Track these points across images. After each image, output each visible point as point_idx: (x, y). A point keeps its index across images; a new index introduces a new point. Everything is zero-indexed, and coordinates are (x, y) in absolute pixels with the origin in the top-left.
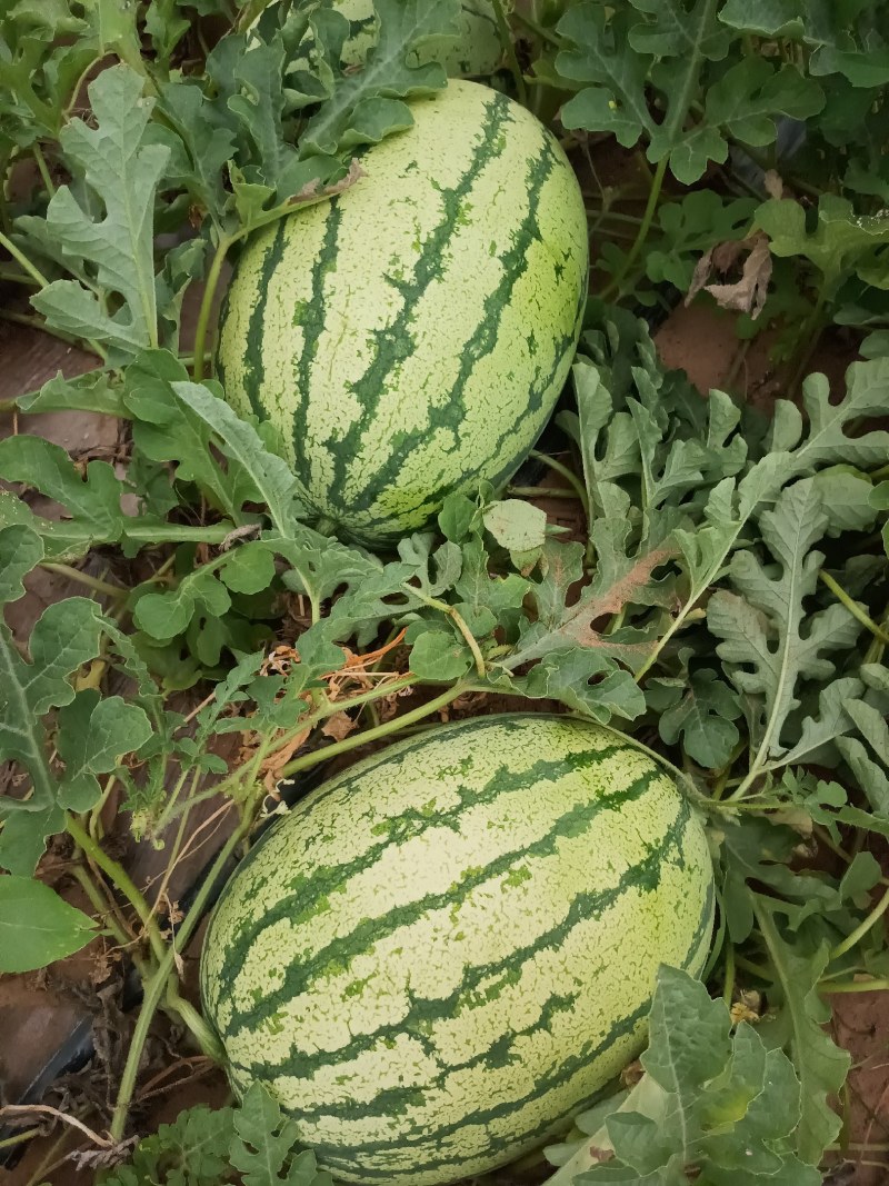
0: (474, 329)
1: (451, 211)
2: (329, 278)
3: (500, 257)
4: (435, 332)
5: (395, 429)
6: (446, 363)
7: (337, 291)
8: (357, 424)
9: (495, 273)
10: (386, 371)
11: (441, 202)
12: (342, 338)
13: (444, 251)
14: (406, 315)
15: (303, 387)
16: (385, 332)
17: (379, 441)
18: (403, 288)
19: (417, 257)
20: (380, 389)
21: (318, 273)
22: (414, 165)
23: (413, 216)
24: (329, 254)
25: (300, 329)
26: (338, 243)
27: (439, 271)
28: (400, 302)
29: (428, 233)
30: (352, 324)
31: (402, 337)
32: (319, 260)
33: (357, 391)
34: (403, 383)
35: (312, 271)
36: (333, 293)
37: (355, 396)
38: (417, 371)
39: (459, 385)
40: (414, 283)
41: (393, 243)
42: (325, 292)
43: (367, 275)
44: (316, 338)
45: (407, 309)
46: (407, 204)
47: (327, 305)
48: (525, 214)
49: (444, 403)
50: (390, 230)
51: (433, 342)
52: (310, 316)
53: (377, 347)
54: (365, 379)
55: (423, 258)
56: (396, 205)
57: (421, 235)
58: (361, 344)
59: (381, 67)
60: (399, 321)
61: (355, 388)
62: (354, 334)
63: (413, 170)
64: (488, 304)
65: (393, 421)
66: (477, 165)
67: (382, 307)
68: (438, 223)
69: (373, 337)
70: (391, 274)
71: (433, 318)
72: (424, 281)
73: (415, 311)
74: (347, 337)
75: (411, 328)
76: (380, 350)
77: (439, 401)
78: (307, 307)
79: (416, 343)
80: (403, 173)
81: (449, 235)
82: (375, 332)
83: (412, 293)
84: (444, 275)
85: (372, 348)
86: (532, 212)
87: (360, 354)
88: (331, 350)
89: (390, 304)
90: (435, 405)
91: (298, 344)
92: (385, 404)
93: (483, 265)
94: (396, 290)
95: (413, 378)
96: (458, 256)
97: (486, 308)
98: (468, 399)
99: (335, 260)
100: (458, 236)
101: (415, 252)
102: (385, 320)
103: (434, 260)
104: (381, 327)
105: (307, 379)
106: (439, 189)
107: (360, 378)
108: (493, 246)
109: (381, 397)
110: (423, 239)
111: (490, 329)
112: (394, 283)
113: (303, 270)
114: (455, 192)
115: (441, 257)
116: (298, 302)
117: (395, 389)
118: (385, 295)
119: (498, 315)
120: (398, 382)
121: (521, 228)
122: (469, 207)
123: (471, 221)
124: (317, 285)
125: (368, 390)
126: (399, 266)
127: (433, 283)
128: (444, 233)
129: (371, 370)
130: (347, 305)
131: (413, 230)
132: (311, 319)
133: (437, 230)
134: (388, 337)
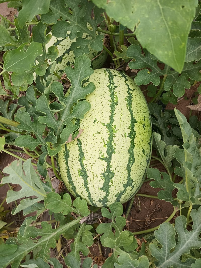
0: (128, 160)
1: (111, 131)
2: (84, 162)
3: (128, 136)
4: (118, 167)
5: (116, 193)
6: (123, 173)
7: (88, 166)
8: (105, 196)
9: (128, 141)
10: (108, 182)
11: (107, 129)
12: (94, 178)
13: (113, 144)
14: (109, 166)
15: (88, 190)
16: (105, 173)
17: (113, 197)
18: (105, 159)
19: (106, 149)
20: (109, 187)
21: (81, 160)
22: (95, 120)
23: (101, 137)
24: (82, 155)
25: (81, 177)
26: (83, 151)
27: (113, 150)
28: (106, 164)
29: (107, 140)
30: (95, 174)
31: (110, 172)
32: (80, 157)
33: (103, 189)
34: (114, 183)
35: (79, 160)
36: (87, 166)
37: (102, 191)
38: (117, 179)
39: (129, 175)
40: (108, 157)
41: (98, 147)
42: (85, 166)
43: (94, 159)
44: (87, 179)
45: (108, 165)
46: (98, 134)
47: (87, 170)
48: (130, 117)
49: (126, 182)
50: (96, 144)
51: (118, 170)
52: (83, 173)
53: (104, 177)
54: (104, 186)
55: (108, 148)
56: (95, 135)
57: (105, 142)
58: (99, 178)
59: (75, 89)
60: (107, 169)
61: (102, 189)
62: (96, 176)
63: (96, 122)
64: (129, 151)
65: (114, 192)
66: (113, 111)
67: (101, 167)
68: (108, 136)
69: (102, 175)
70: (101, 157)
71: (116, 164)
72: (110, 155)
73: (111, 164)
74: (95, 177)
75: (111, 169)
76: (105, 178)
77: (125, 182)
78: (81, 171)
79: (114, 173)
80: (93, 124)
81: (112, 138)
82: (102, 174)
83: (108, 160)
84: (115, 151)
85: (103, 178)
86: (132, 115)
87: (100, 181)
88: (92, 181)
89: (104, 165)
90: (124, 184)
91: (83, 181)
92: (111, 190)
93: (124, 141)
94: (104, 161)
95: (116, 181)
96: (117, 143)
97: (129, 153)
98: (132, 177)
99: (84, 157)
100: (115, 137)
101: (105, 148)
102: (104, 170)
103: (111, 148)
104: (103, 172)
105: (88, 189)
106: (105, 125)
107: (102, 186)
108: (125, 134)
109: (109, 188)
110: (106, 143)
111: (132, 157)
112: (102, 159)
113: (76, 160)
114: (110, 124)
115: (112, 146)
116: (78, 170)
117: (112, 185)
118: (101, 163)
119: (133, 152)
120: (113, 184)
121: (130, 123)
122: (115, 126)
123: (117, 130)
124: (82, 165)
125: (106, 188)
126: (102, 154)
127: (113, 154)
128: (111, 138)
129: (105, 183)
130: (92, 169)
131: (102, 141)
132: (83, 174)
133: (109, 138)
134: (106, 174)
